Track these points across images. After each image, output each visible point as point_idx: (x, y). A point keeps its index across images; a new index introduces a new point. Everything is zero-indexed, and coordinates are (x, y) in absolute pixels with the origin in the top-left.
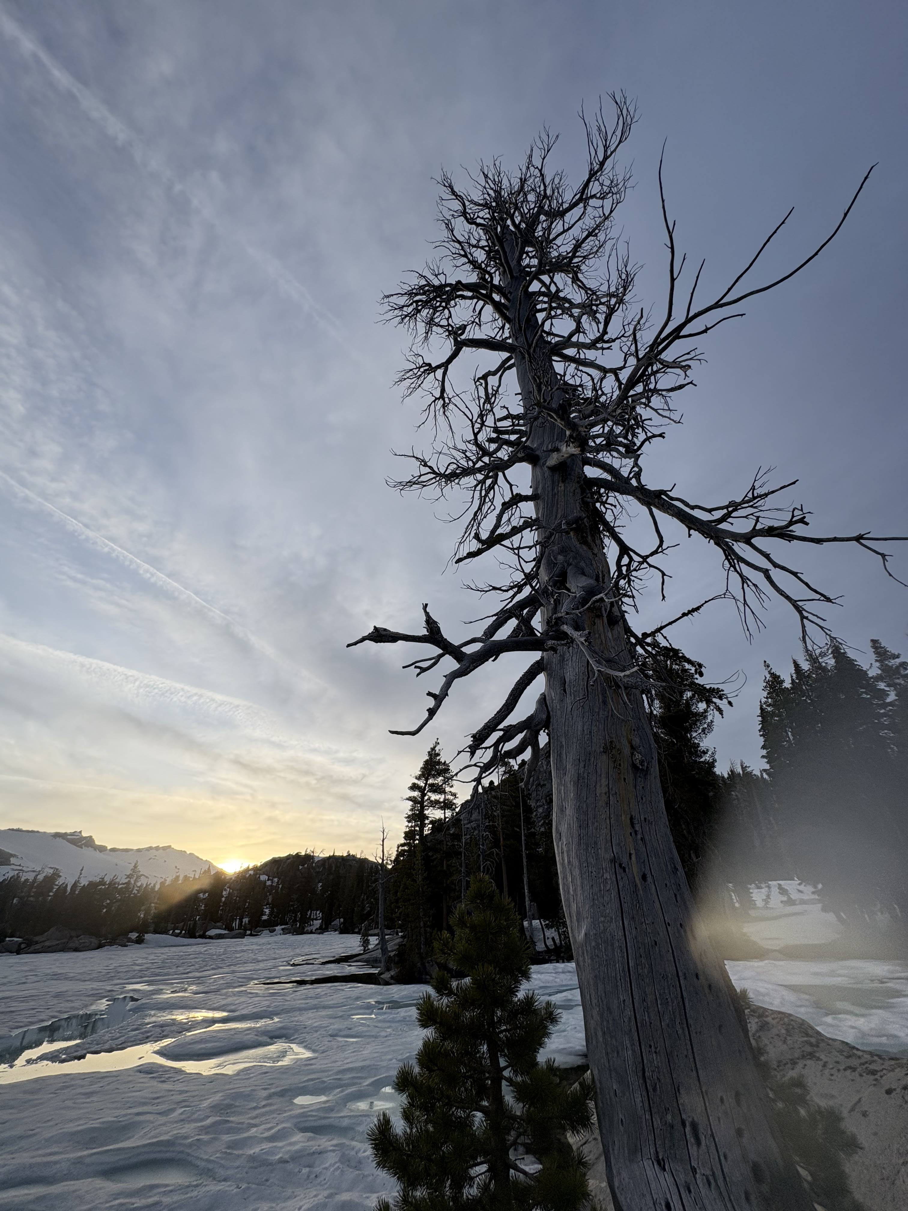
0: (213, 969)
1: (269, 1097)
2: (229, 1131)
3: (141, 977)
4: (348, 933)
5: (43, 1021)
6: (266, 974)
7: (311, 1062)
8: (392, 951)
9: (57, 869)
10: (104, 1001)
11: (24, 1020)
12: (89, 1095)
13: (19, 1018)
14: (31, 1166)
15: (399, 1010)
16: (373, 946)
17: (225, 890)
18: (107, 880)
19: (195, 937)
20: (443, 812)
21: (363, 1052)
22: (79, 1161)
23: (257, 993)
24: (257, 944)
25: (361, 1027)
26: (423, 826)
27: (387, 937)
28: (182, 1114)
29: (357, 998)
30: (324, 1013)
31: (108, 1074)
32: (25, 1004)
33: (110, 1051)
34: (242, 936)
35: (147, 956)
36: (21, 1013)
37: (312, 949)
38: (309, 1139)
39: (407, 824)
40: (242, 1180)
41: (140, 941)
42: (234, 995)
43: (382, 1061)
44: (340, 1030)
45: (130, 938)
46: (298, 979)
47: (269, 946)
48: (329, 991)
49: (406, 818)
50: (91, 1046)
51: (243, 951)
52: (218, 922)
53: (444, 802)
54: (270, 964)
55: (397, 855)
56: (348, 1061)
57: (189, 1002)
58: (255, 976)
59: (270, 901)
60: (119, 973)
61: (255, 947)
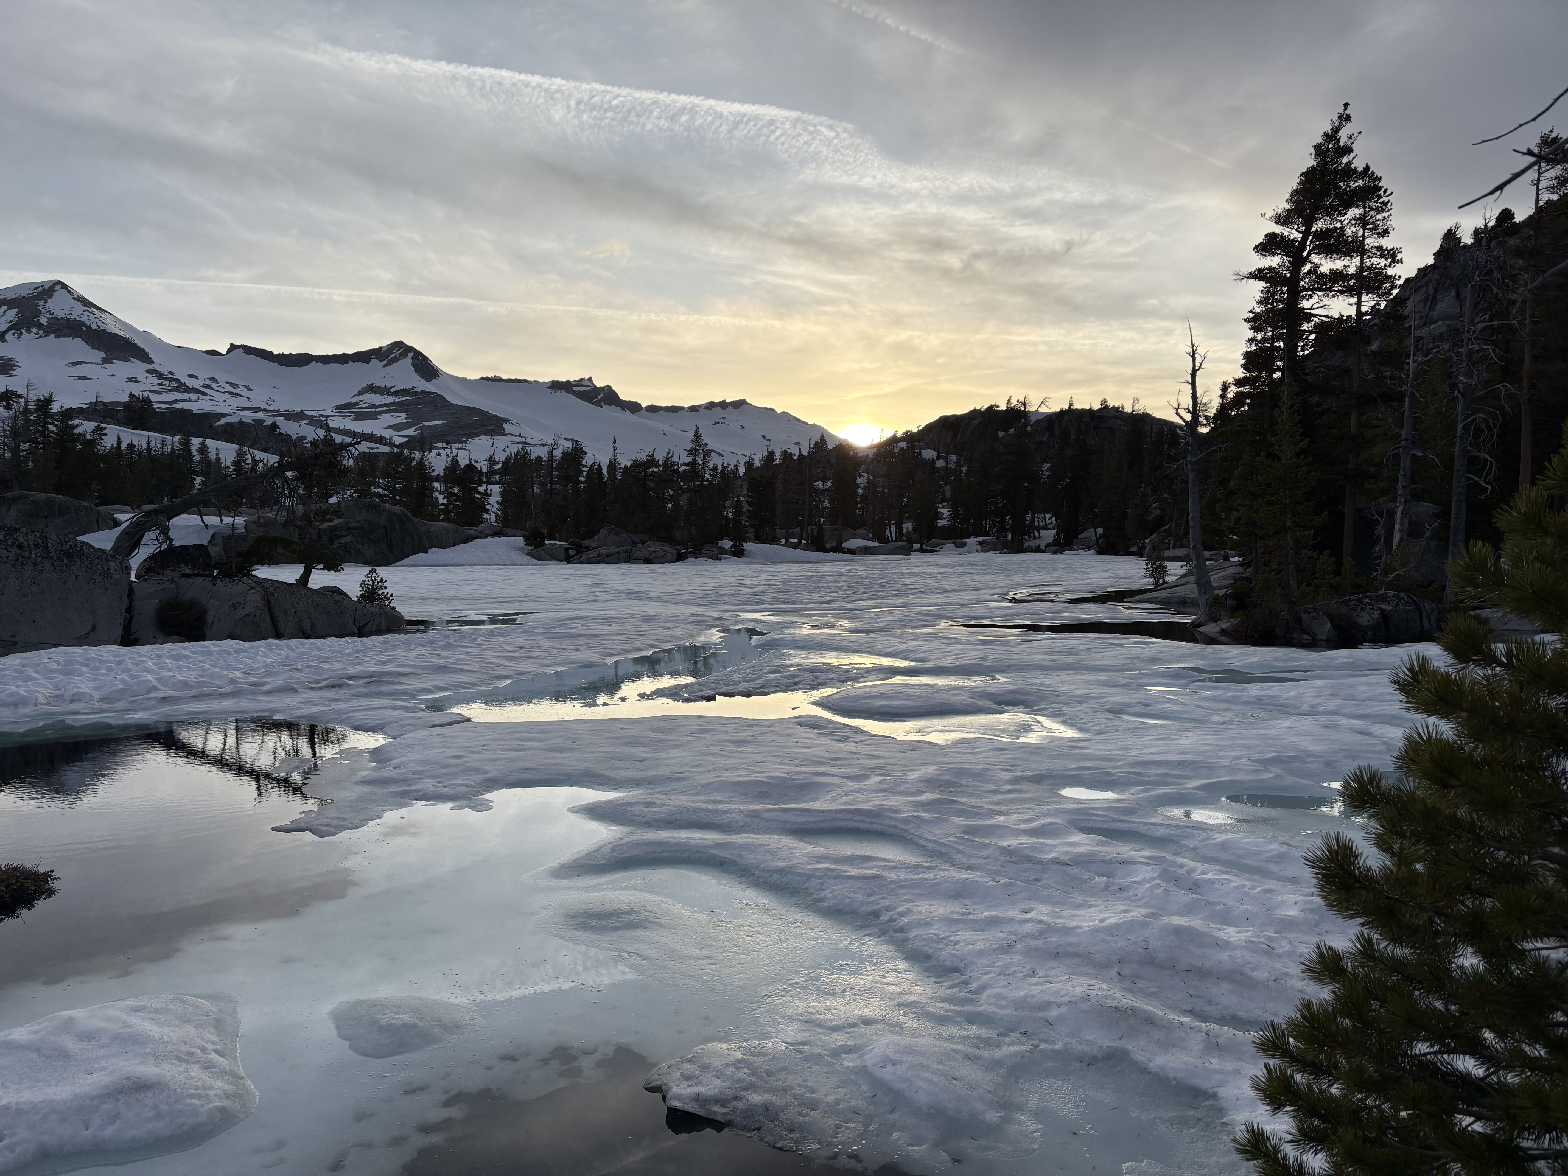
0: (869, 599)
1: (1016, 780)
2: (961, 813)
3: (758, 604)
4: (1116, 554)
5: (639, 649)
6: (966, 611)
7: (1080, 744)
8: (1220, 588)
9: (577, 442)
10: (714, 631)
11: (615, 647)
12: (741, 743)
13: (608, 644)
14: (695, 810)
15: (1246, 685)
16: (1174, 578)
17: (860, 476)
18: (659, 457)
19: (825, 550)
20: (1354, 300)
21: (1179, 742)
22: (755, 814)
23: (956, 639)
24: (936, 564)
25: (1168, 705)
26: (1295, 335)
27: (1207, 563)
28: (880, 782)
29: (1154, 660)
30: (1091, 677)
31: (756, 722)
32: (607, 627)
33: (748, 694)
34: (907, 551)
35: (756, 574)
36: (608, 637)
37: (1047, 578)
38: (1098, 843)
39: (1250, 334)
40: (997, 873)
41: (738, 552)
42: (917, 637)
43: (1220, 757)
44: (1128, 705)
45: (721, 548)
46: (1029, 622)
47: (960, 569)
48: (1094, 645)
49: (1248, 320)
50: (717, 686)
51: (913, 575)
52: (859, 528)
53: (1358, 275)
54: (969, 596)
55: (1222, 406)
56: (1152, 750)
57: (845, 643)
58: (946, 614)
59: (948, 494)
60: (722, 595)
61: (934, 569)
